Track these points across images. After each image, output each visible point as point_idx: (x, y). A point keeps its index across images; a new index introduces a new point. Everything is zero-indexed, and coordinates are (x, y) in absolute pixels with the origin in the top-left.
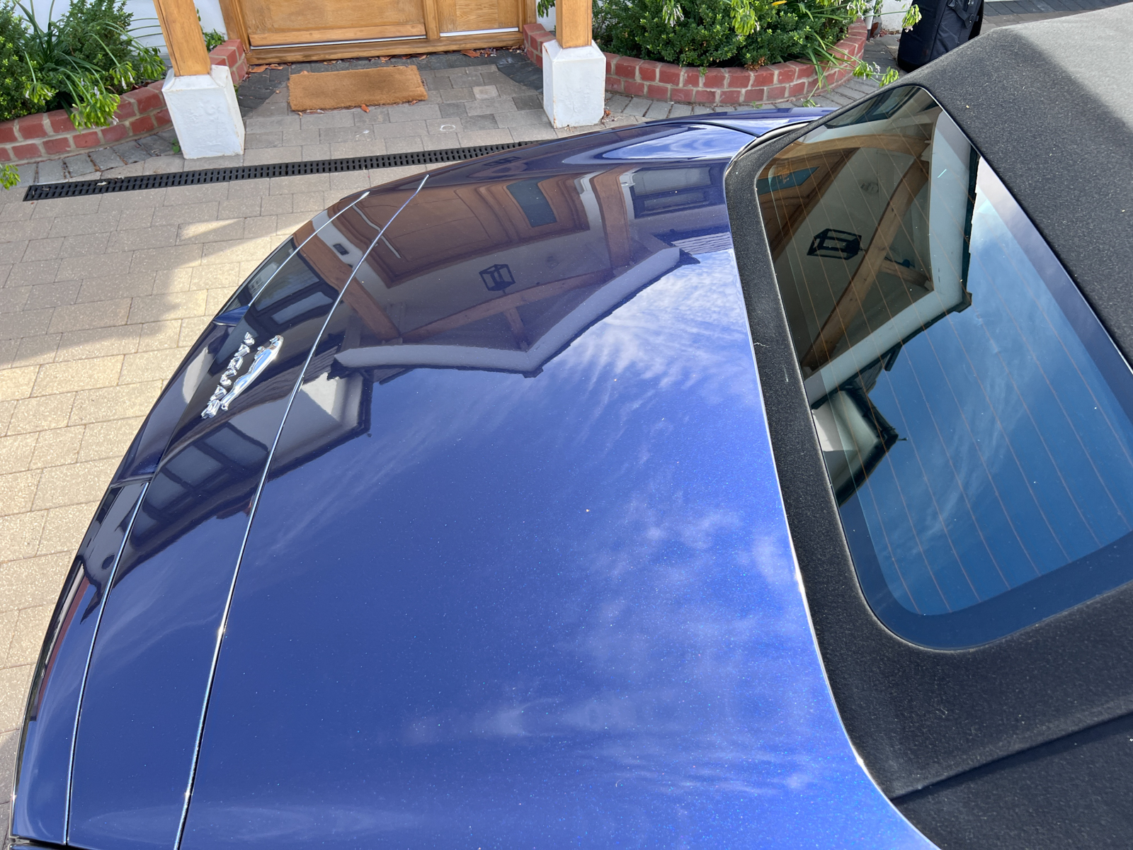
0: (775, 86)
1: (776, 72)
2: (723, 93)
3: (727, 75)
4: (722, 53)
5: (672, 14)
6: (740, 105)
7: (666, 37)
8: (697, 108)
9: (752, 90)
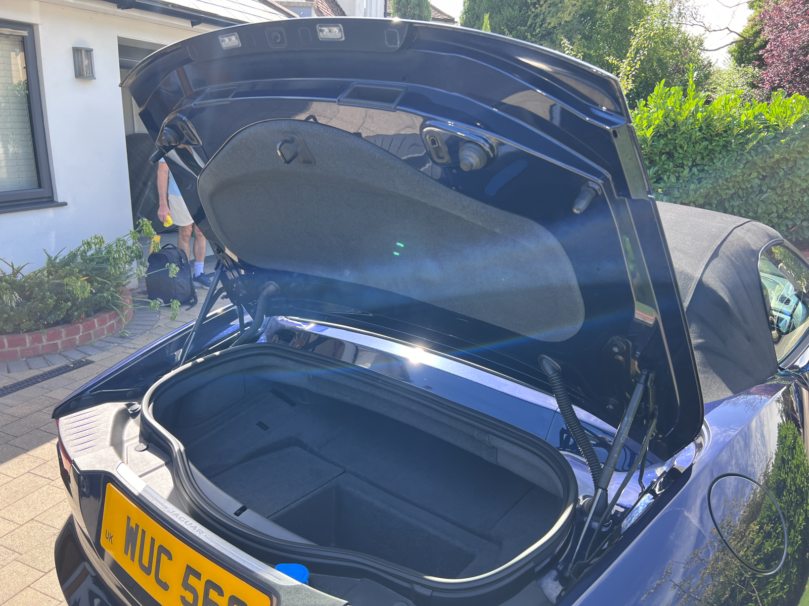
0: (97, 329)
1: (95, 320)
2: (63, 342)
3: (63, 330)
4: (55, 317)
5: (12, 299)
6: (78, 347)
7: (6, 316)
8: (47, 357)
9: (83, 335)
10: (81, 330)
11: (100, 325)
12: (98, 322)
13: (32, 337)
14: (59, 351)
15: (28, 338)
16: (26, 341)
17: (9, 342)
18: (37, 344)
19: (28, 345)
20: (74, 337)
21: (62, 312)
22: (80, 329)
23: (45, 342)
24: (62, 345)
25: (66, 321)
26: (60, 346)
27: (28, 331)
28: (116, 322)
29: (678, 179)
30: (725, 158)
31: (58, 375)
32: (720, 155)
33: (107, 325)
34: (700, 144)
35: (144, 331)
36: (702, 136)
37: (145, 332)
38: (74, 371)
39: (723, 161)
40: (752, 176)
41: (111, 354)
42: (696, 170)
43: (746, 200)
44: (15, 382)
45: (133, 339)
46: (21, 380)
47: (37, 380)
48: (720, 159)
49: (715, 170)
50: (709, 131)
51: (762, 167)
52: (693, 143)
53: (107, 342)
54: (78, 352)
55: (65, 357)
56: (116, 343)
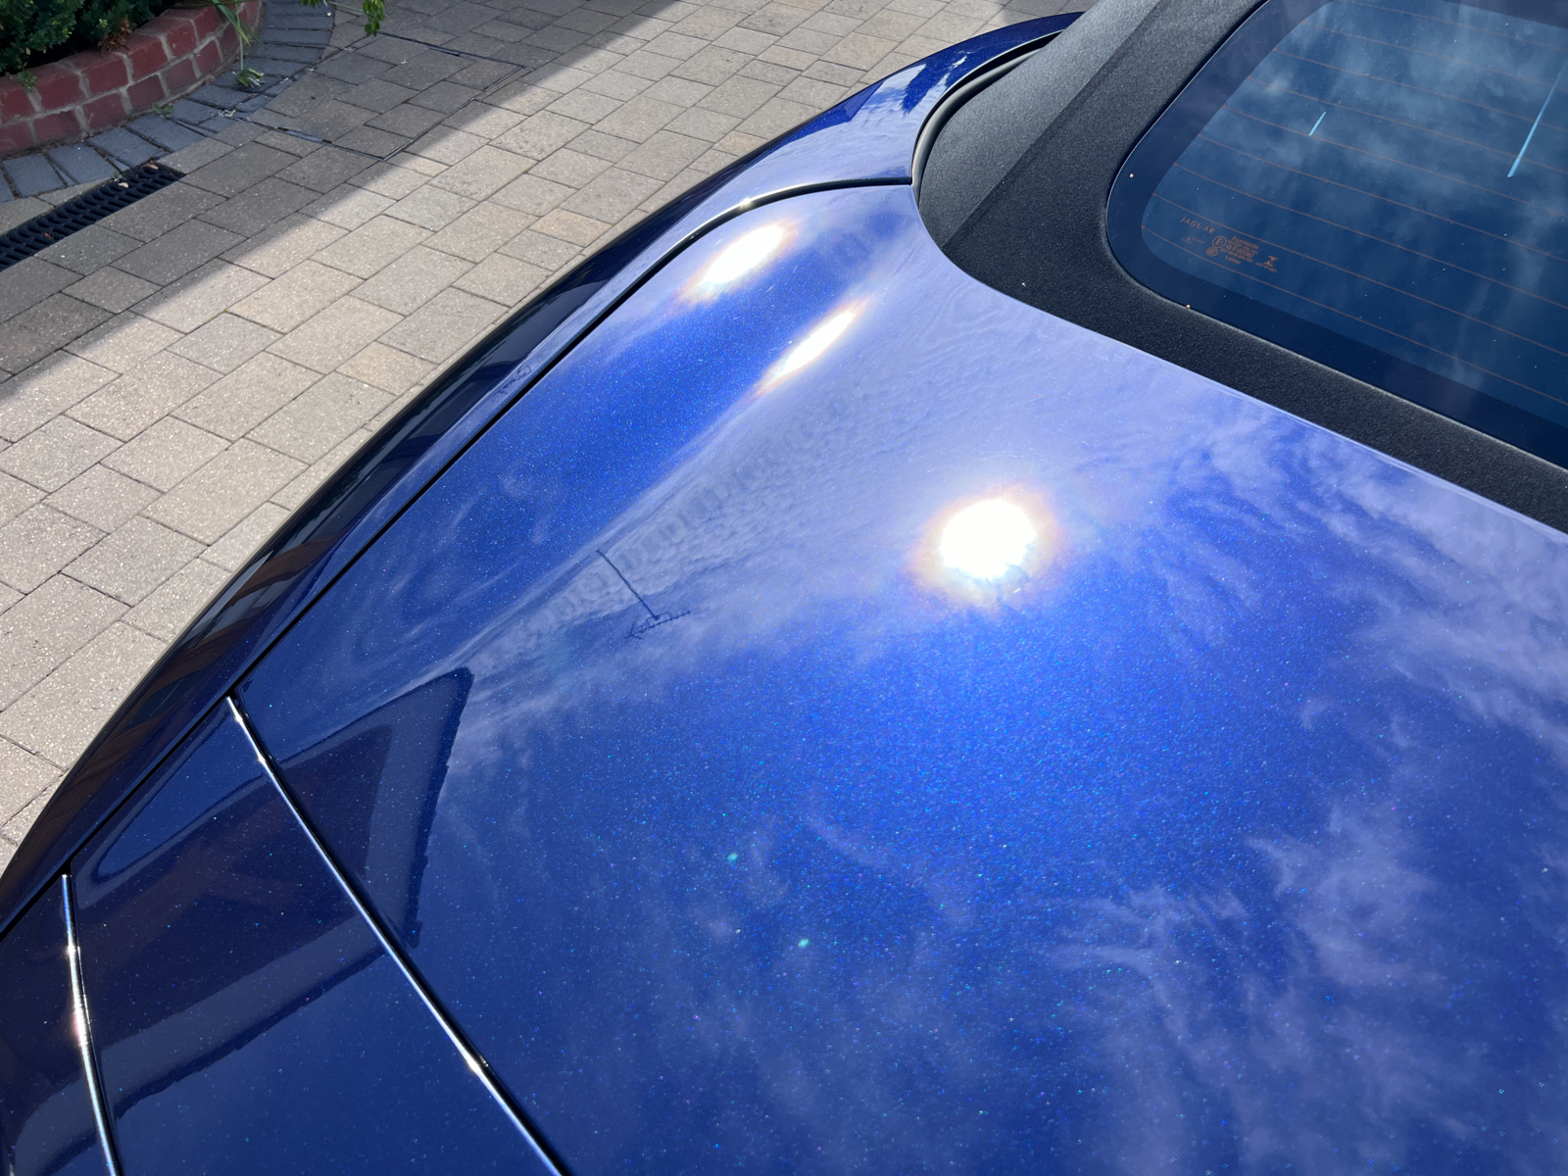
0: (172, 64)
1: (163, 39)
2: (89, 108)
3: (79, 73)
4: (48, 35)
6: (130, 119)
8: (55, 154)
9: (137, 84)
10: (129, 72)
11: (177, 53)
12: (170, 41)
14: (84, 135)
18: (18, 119)
20: (114, 92)
21: (64, 22)
22: (124, 67)
23: (40, 112)
24: (87, 116)
25: (82, 43)
26: (83, 121)
28: (221, 40)
31: (94, 220)
33: (197, 51)
35: (300, 66)
37: (302, 71)
38: (134, 206)
41: (222, 149)
45: (274, 96)
47: (41, 237)
53: (205, 103)
54: (136, 138)
55: (104, 154)
56: (231, 110)
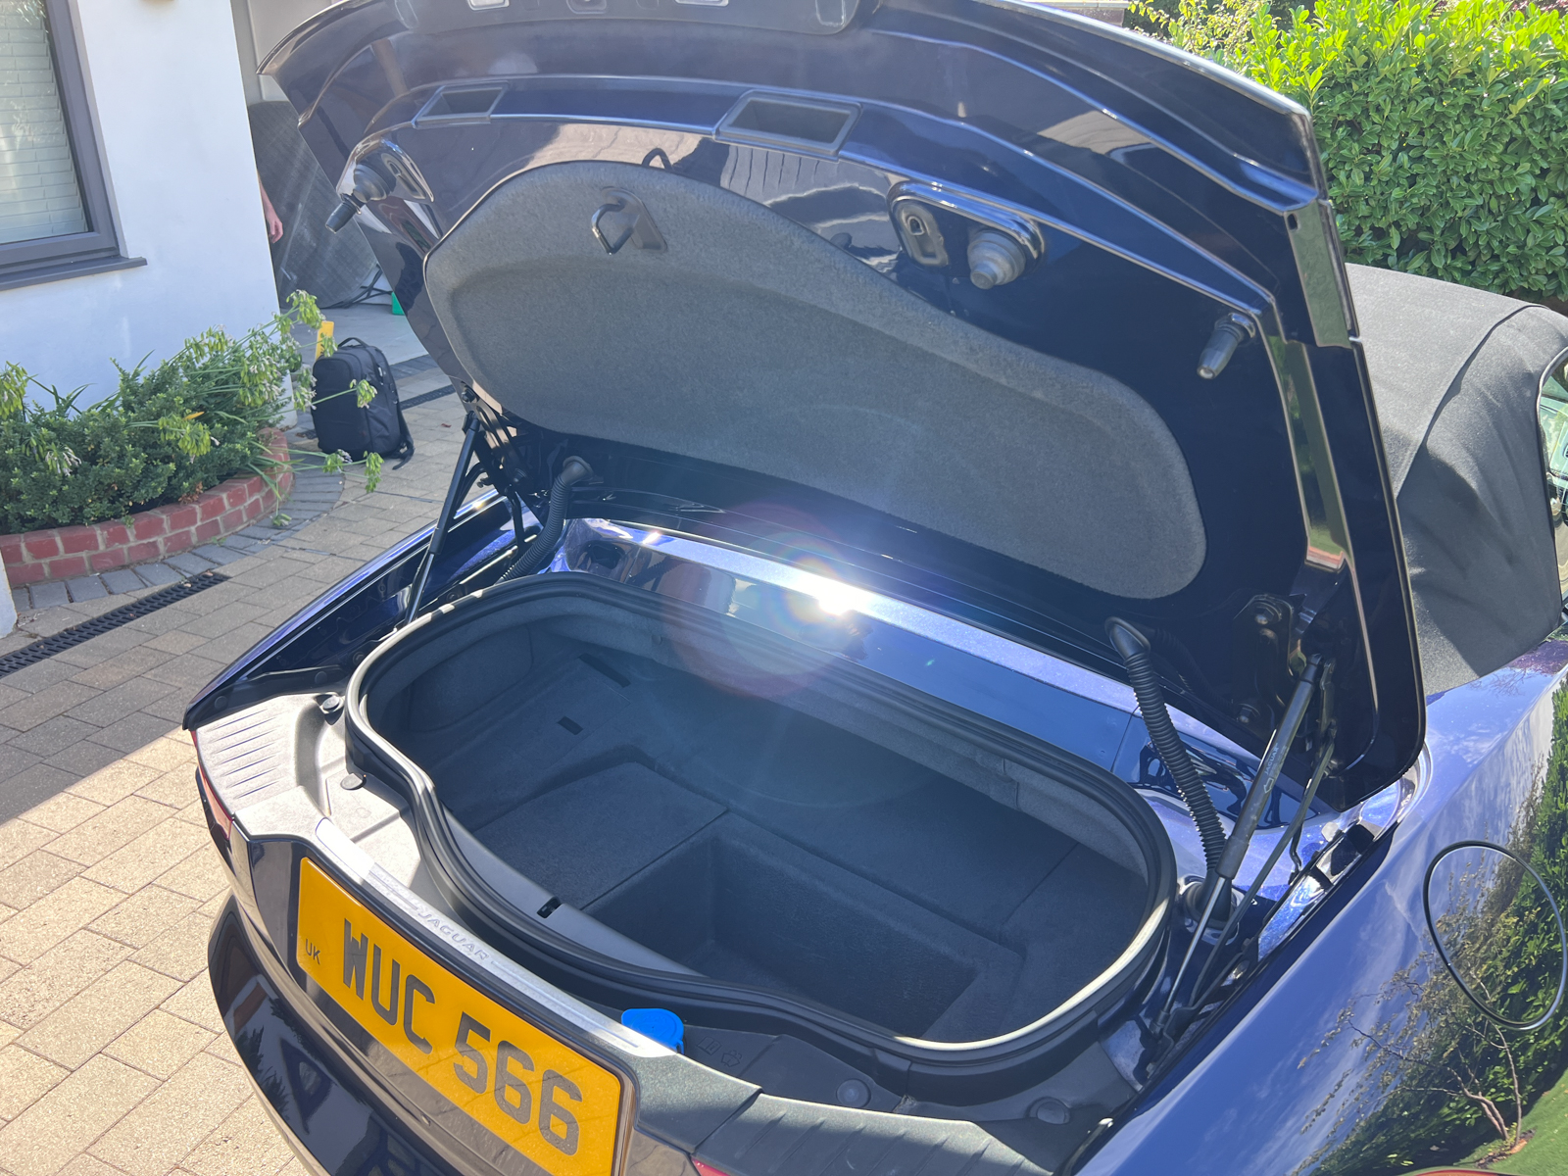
0: (228, 512)
2: (167, 540)
3: (164, 517)
4: (147, 492)
5: (63, 461)
6: (195, 547)
7: (54, 492)
8: (138, 569)
9: (203, 525)
10: (199, 516)
11: (233, 505)
12: (229, 497)
13: (108, 532)
14: (161, 557)
15: (100, 534)
16: (97, 541)
17: (65, 542)
18: (117, 546)
19: (102, 547)
20: (186, 529)
21: (159, 483)
22: (195, 514)
23: (133, 542)
24: (165, 544)
25: (169, 498)
26: (162, 548)
27: (100, 520)
28: (263, 498)
29: (1367, 178)
30: (1467, 132)
31: (165, 606)
32: (1458, 126)
33: (246, 504)
34: (1417, 102)
35: (317, 513)
36: (1424, 85)
37: (319, 516)
38: (195, 596)
39: (1463, 138)
40: (1520, 170)
41: (259, 562)
42: (1406, 158)
43: (1505, 221)
44: (85, 619)
45: (298, 531)
46: (96, 616)
47: (127, 616)
48: (1456, 134)
49: (1444, 158)
50: (1438, 74)
51: (1542, 152)
52: (1403, 101)
53: (249, 537)
54: (198, 558)
55: (174, 568)
56: (267, 539)
